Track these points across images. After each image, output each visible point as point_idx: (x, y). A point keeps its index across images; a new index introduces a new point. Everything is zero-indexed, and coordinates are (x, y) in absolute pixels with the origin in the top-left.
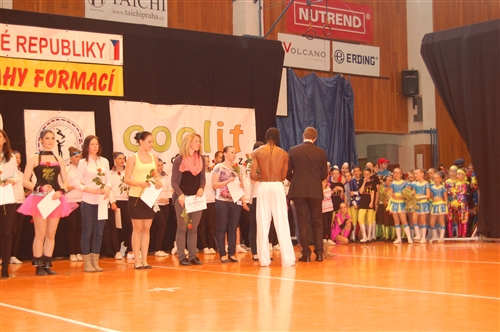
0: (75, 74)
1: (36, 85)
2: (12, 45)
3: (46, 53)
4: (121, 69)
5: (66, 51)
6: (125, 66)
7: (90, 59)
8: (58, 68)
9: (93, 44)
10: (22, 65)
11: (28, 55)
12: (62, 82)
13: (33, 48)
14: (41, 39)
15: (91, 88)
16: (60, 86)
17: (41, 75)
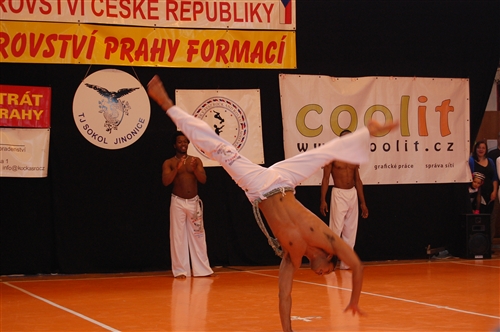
0: (236, 44)
1: (190, 59)
2: (161, 12)
3: (202, 21)
4: (294, 35)
5: (225, 16)
6: (298, 31)
7: (255, 24)
8: (215, 37)
9: (259, 5)
10: (173, 36)
11: (179, 24)
12: (221, 54)
13: (186, 15)
14: (195, 3)
15: (257, 60)
16: (218, 60)
17: (195, 47)
